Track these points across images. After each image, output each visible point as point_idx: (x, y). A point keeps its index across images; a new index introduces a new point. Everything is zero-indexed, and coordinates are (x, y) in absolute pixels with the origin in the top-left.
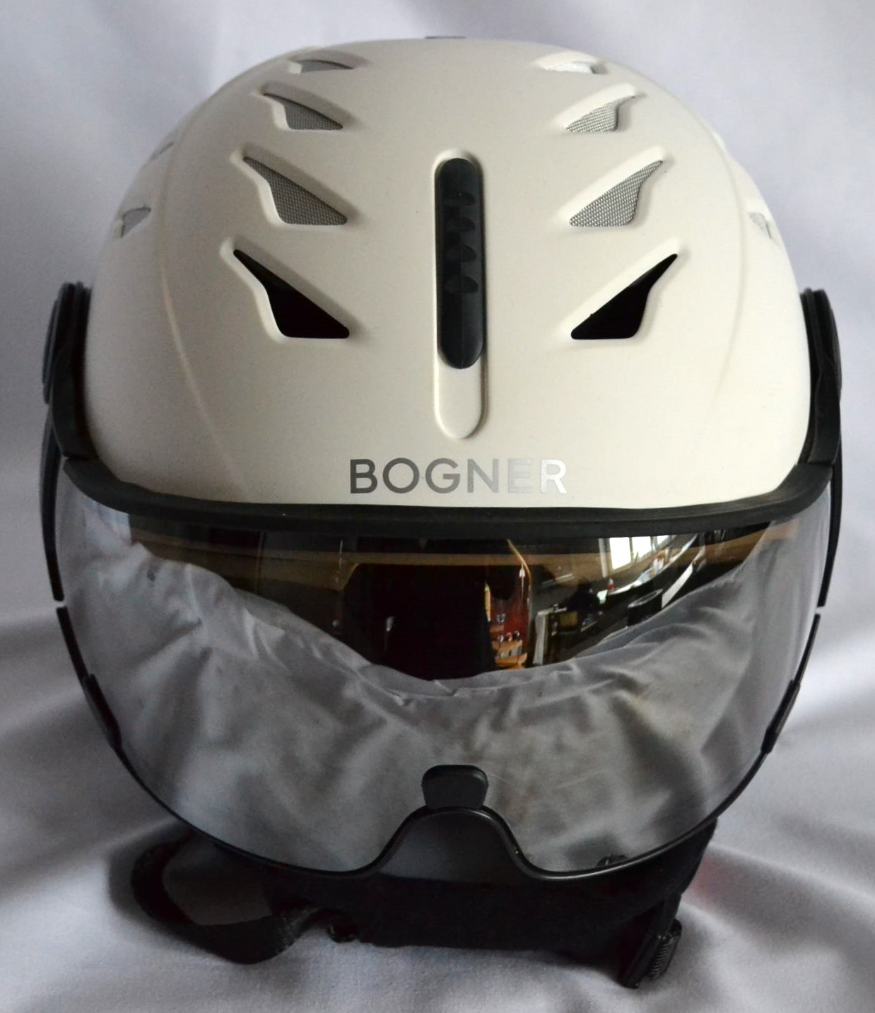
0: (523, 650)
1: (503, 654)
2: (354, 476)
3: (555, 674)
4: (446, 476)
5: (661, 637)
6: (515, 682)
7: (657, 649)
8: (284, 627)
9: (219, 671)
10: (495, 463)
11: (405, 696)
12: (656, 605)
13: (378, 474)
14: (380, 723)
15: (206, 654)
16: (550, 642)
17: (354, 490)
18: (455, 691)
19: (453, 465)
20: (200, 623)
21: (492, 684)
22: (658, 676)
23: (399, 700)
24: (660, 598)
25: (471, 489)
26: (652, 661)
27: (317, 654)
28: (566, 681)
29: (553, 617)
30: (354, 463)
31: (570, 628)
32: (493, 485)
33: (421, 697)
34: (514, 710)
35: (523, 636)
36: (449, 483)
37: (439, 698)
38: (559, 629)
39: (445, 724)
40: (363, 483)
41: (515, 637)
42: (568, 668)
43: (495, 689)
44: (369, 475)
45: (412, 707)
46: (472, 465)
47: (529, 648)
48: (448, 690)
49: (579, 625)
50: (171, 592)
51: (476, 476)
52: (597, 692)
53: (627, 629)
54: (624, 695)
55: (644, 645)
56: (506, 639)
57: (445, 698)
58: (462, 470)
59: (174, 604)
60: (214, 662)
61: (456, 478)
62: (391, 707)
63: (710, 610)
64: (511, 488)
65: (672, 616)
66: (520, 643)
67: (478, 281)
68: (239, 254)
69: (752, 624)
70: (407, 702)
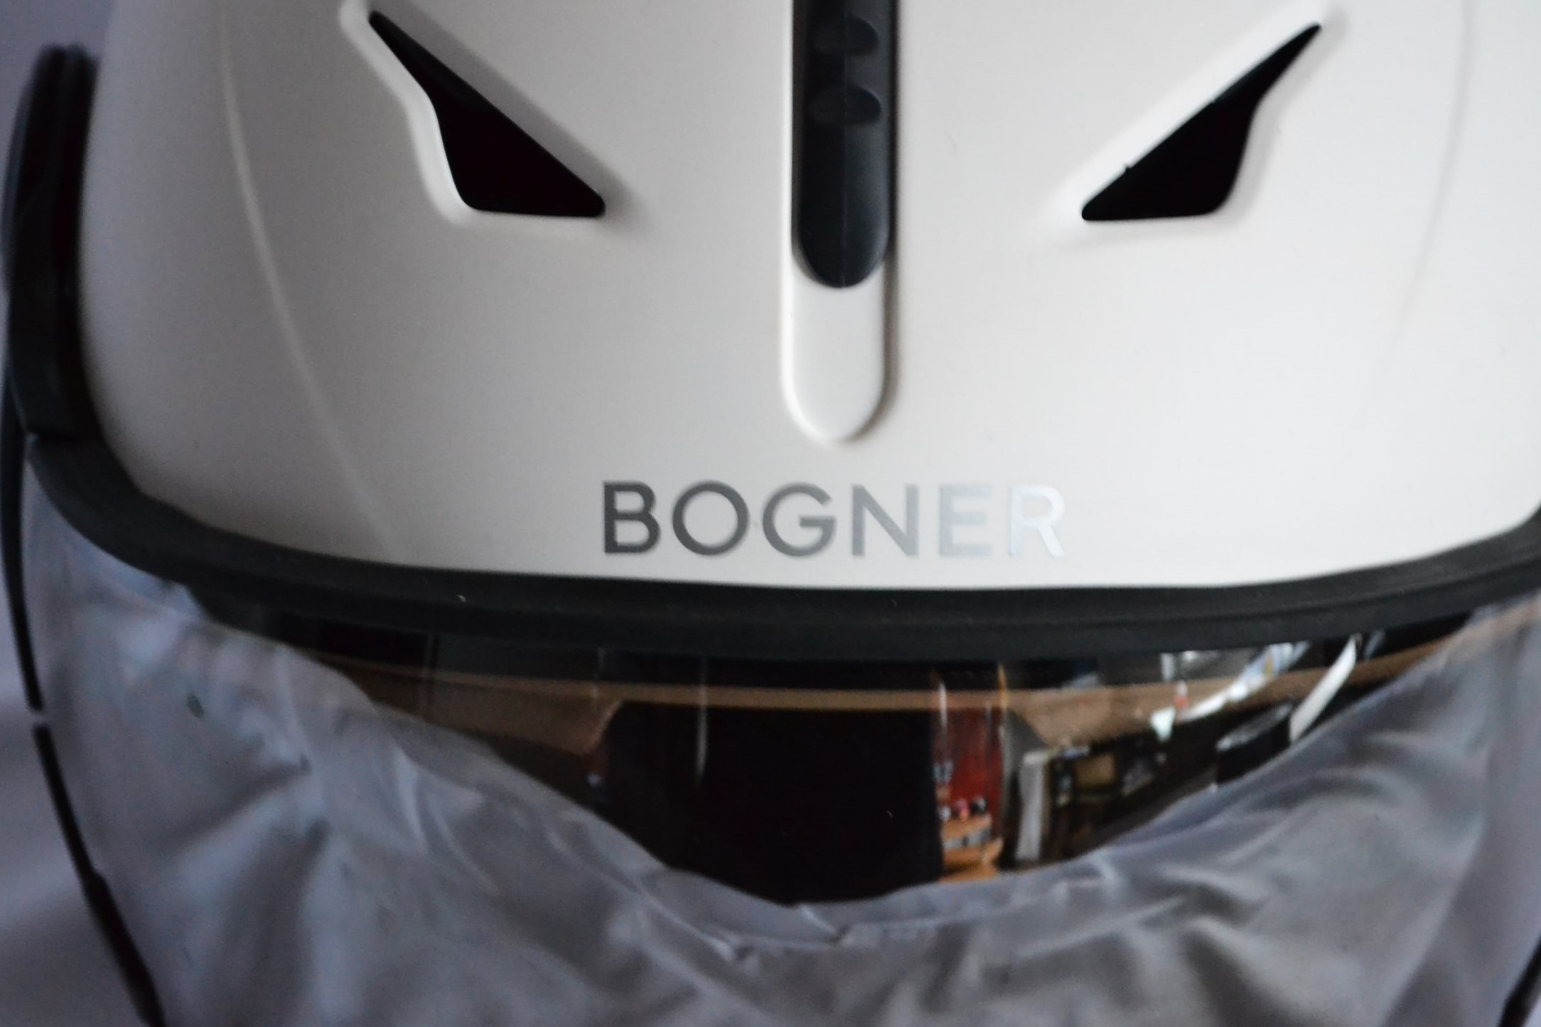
0: (992, 834)
1: (950, 842)
2: (612, 516)
3: (1061, 890)
4: (806, 522)
5: (1288, 799)
6: (974, 909)
7: (1280, 825)
8: (481, 787)
9: (346, 872)
10: (912, 495)
11: (736, 940)
12: (1278, 738)
13: (662, 513)
14: (686, 995)
15: (316, 837)
16: (1054, 814)
17: (612, 546)
18: (844, 930)
19: (821, 496)
20: (305, 766)
21: (927, 910)
22: (1283, 883)
23: (724, 947)
24: (1284, 725)
25: (858, 547)
26: (1271, 850)
27: (558, 843)
28: (1086, 903)
29: (1059, 767)
30: (611, 490)
31: (1100, 789)
32: (907, 542)
33: (773, 945)
34: (971, 968)
35: (991, 808)
36: (813, 535)
37: (812, 947)
38: (1076, 790)
39: (824, 1000)
40: (630, 532)
41: (974, 810)
42: (1091, 873)
43: (930, 924)
44: (645, 516)
45: (751, 963)
46: (862, 499)
47: (1008, 828)
48: (830, 929)
49: (1117, 783)
50: (246, 696)
51: (870, 521)
52: (1153, 924)
53: (1213, 789)
54: (1212, 928)
55: (1252, 818)
56: (955, 814)
57: (825, 947)
58: (841, 509)
59: (252, 722)
60: (336, 853)
61: (827, 526)
62: (707, 962)
63: (1392, 738)
64: (947, 548)
65: (1313, 758)
66: (985, 822)
67: (881, 97)
68: (379, 23)
69: (1483, 754)
70: (742, 953)
